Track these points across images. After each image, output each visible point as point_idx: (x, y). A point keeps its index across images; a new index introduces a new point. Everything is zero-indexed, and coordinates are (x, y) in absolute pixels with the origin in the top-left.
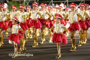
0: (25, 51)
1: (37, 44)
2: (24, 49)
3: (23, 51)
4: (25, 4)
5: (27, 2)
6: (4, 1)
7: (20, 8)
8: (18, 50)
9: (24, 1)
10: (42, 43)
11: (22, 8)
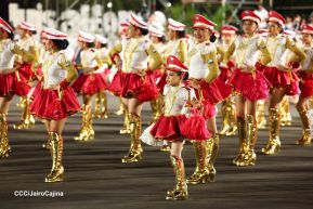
0: (211, 176)
1: (254, 156)
2: (208, 171)
3: (206, 177)
4: (224, 15)
5: (231, 8)
6: (154, 3)
7: (195, 28)
9: (220, 5)
10: (272, 151)
11: (202, 29)
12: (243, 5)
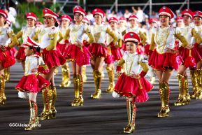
1: (82, 99)
8: (39, 113)
9: (52, 3)
12: (67, 4)
